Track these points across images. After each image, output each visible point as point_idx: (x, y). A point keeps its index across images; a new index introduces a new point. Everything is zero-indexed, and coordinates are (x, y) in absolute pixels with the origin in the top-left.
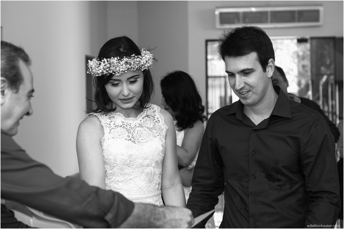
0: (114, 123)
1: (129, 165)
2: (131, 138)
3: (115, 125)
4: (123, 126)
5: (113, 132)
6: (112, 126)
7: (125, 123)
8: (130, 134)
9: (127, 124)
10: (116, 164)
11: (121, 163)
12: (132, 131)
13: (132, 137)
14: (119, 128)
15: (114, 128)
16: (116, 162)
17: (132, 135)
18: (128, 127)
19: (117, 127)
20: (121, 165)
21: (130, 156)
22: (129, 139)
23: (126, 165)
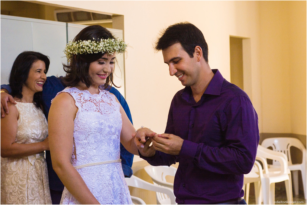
0: (83, 98)
1: (101, 132)
2: (99, 110)
3: (84, 100)
4: (91, 100)
5: (85, 106)
6: (82, 100)
7: (92, 98)
8: (97, 107)
9: (93, 99)
10: (91, 132)
11: (95, 131)
12: (98, 105)
14: (88, 102)
15: (84, 102)
16: (91, 130)
17: (99, 107)
18: (95, 101)
19: (86, 101)
20: (95, 133)
21: (101, 124)
22: (98, 110)
23: (99, 133)
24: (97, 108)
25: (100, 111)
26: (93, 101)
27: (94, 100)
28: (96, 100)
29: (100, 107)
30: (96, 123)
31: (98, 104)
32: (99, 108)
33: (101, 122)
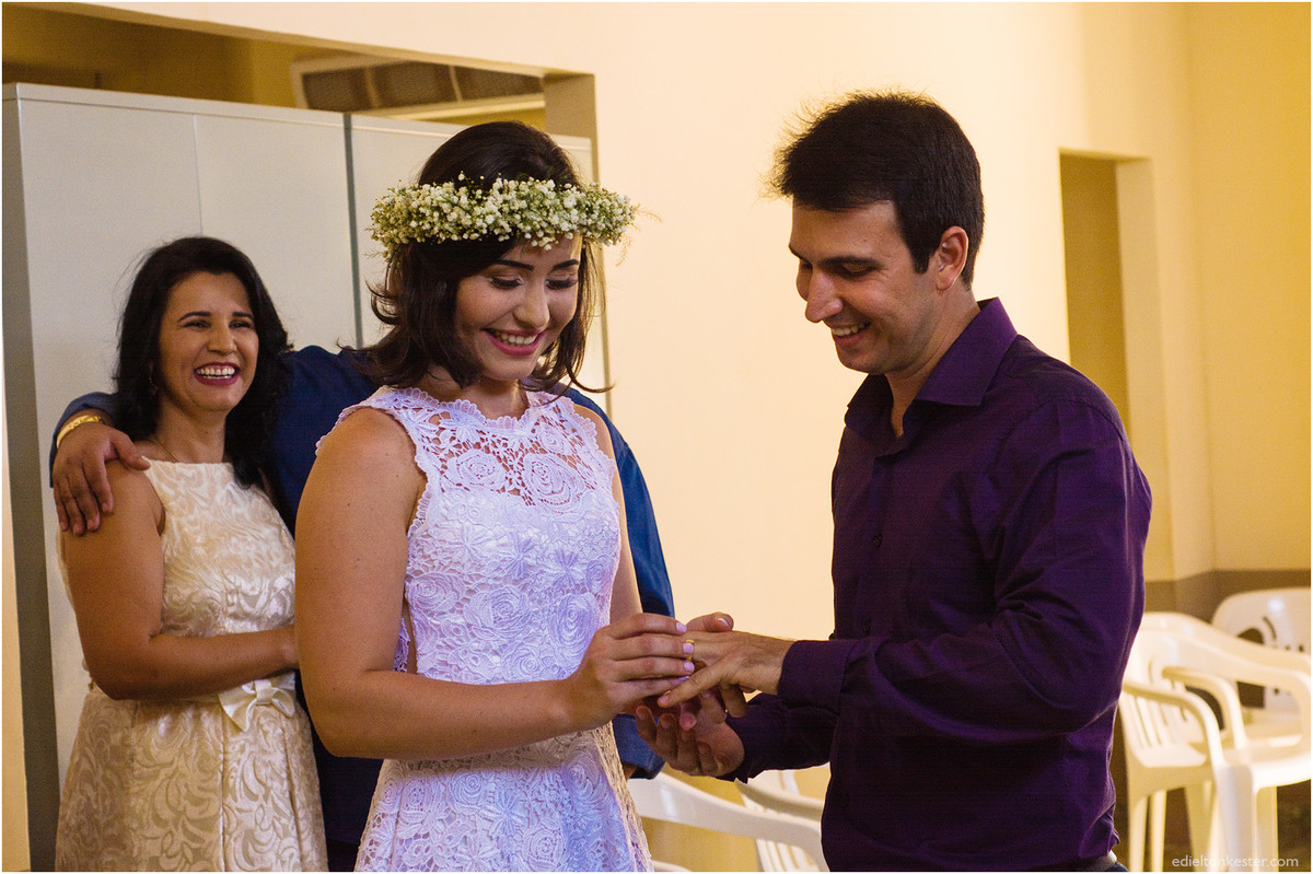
0: (451, 434)
1: (523, 582)
2: (518, 487)
3: (455, 442)
4: (483, 445)
5: (456, 467)
6: (448, 442)
7: (489, 436)
8: (511, 471)
9: (494, 439)
10: (482, 581)
11: (496, 574)
12: (515, 463)
13: (520, 482)
14: (472, 450)
15: (455, 450)
16: (481, 573)
17: (518, 475)
18: (501, 449)
19: (462, 446)
20: (497, 583)
21: (527, 546)
22: (512, 488)
23: (516, 582)
24: (509, 477)
25: (522, 489)
26: (492, 448)
27: (499, 441)
28: (505, 445)
29: (523, 473)
30: (501, 541)
31: (517, 460)
32: (520, 478)
33: (524, 537)
